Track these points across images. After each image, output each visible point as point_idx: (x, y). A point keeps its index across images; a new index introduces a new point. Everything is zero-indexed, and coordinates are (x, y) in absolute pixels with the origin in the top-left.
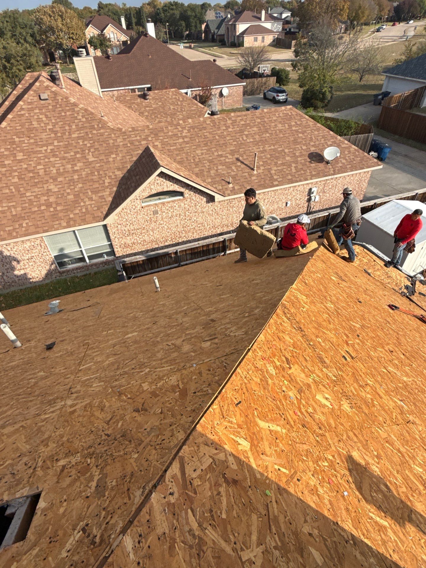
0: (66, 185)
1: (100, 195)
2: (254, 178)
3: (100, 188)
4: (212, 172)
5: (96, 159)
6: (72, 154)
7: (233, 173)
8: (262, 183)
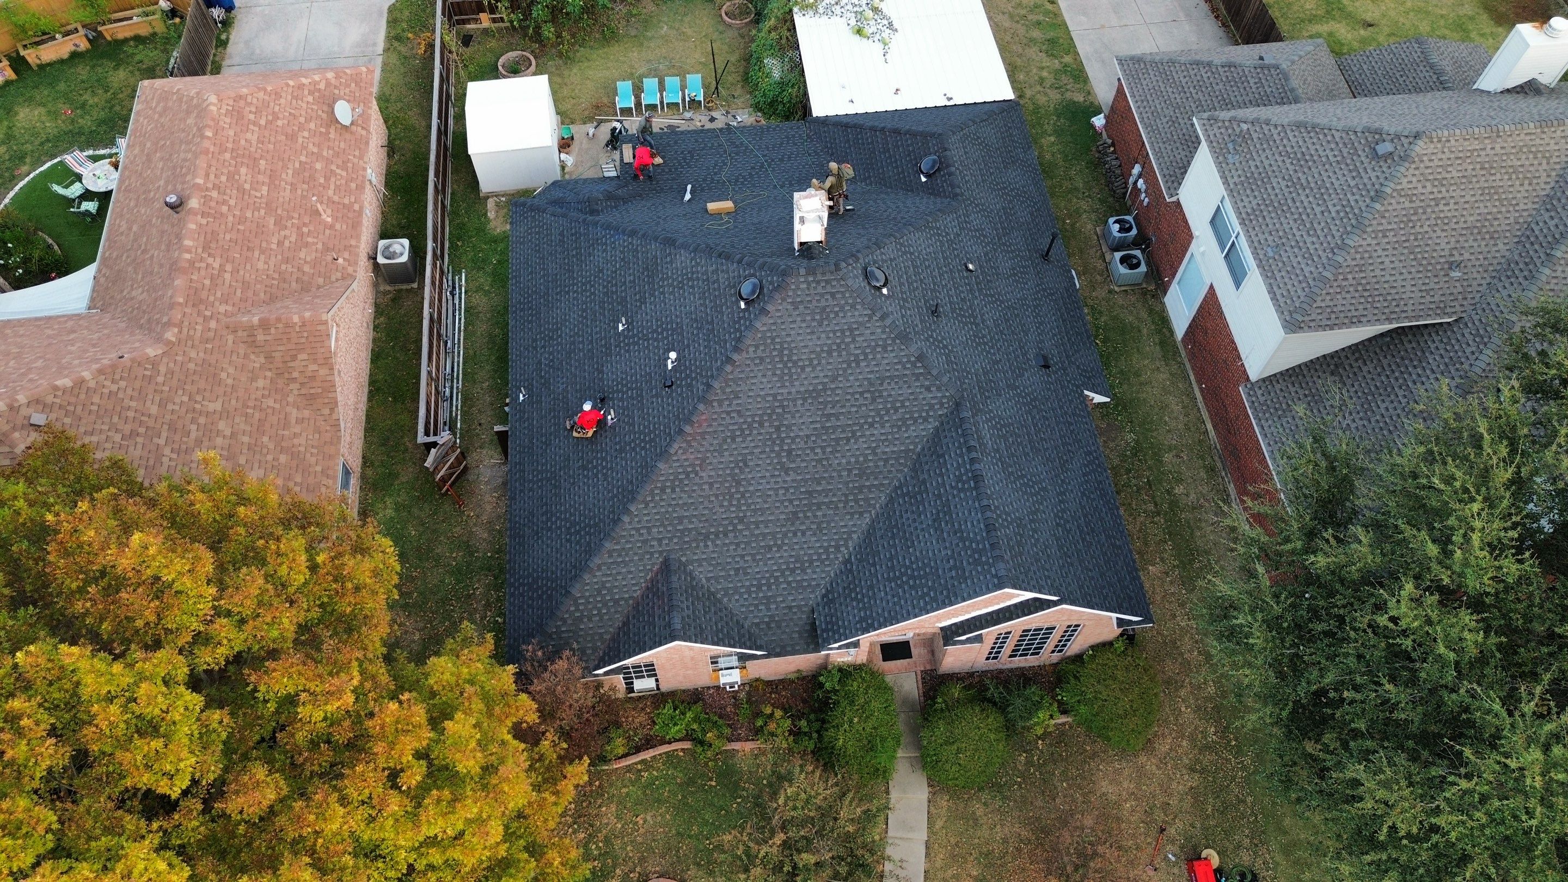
0: (257, 456)
1: (293, 421)
2: (338, 226)
3: (282, 416)
4: (306, 268)
5: (220, 401)
6: (194, 427)
7: (320, 246)
8: (350, 222)
